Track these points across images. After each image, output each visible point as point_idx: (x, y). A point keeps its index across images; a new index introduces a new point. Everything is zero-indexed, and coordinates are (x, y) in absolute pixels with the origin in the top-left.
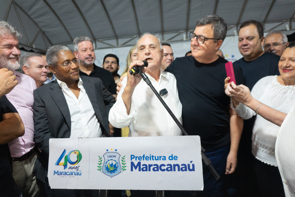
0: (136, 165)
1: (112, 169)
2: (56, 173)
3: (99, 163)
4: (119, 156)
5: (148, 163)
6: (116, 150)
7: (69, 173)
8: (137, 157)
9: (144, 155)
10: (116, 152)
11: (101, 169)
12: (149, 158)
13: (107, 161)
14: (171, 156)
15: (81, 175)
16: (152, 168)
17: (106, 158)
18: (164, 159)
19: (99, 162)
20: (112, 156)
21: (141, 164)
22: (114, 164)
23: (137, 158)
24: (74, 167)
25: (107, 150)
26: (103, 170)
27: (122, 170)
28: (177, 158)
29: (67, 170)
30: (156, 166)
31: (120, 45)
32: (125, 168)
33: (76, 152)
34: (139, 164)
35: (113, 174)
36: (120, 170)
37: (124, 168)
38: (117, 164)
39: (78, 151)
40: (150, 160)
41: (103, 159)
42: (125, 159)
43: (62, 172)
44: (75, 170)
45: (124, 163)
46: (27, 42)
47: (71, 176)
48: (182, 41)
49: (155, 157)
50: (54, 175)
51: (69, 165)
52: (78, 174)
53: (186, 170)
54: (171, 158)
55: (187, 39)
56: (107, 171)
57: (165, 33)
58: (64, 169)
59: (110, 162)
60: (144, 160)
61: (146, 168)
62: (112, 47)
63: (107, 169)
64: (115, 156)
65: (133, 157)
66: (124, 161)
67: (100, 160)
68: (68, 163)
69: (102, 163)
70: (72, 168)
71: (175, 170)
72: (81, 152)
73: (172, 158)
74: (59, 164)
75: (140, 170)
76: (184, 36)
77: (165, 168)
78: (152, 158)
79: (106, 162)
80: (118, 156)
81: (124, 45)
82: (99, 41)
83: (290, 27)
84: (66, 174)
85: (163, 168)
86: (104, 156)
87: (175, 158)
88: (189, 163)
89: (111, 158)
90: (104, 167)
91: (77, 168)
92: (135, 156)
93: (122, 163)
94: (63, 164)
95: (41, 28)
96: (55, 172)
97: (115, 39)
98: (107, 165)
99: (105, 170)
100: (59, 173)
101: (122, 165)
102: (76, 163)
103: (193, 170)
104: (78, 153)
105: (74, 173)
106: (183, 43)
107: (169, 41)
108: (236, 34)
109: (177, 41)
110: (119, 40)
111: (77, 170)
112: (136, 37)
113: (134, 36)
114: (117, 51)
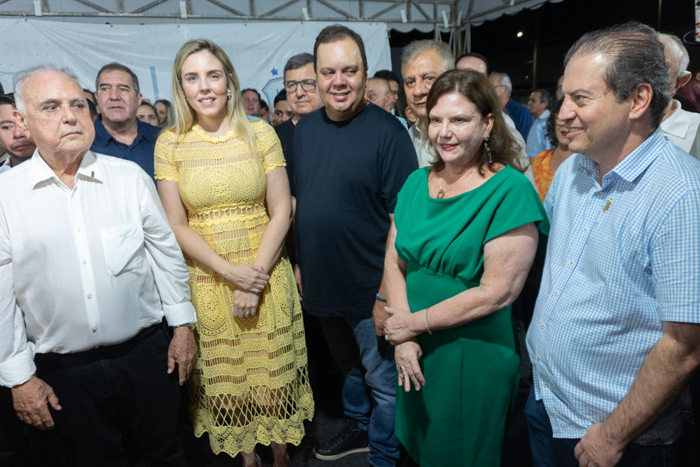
48: (176, 18)
55: (190, 16)
76: (183, 4)
83: (408, 17)
106: (181, 25)
107: (140, 15)
108: (307, 18)
109: (164, 17)
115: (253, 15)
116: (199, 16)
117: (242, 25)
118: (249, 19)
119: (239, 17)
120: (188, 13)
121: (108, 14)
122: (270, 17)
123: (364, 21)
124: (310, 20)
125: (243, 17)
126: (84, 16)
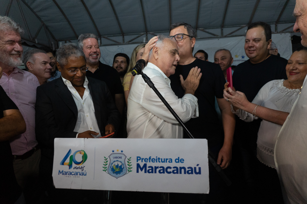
0: (142, 166)
1: (117, 170)
2: (61, 173)
3: (105, 164)
4: (125, 157)
5: (154, 165)
6: (122, 151)
7: (74, 173)
8: (143, 159)
9: (150, 157)
10: (122, 153)
11: (106, 170)
12: (155, 160)
13: (113, 162)
14: (178, 158)
15: (86, 175)
16: (158, 170)
17: (112, 158)
19: (105, 162)
20: (118, 158)
21: (148, 166)
24: (79, 167)
25: (113, 151)
27: (128, 172)
28: (184, 160)
29: (72, 170)
30: (162, 169)
32: (131, 170)
33: (81, 152)
34: (145, 165)
35: (118, 175)
36: (126, 171)
37: (129, 170)
38: (123, 165)
40: (157, 162)
41: (108, 160)
42: (130, 160)
43: (67, 172)
44: (80, 171)
45: (130, 164)
46: (29, 36)
47: (76, 176)
49: (162, 159)
50: (59, 174)
52: (83, 174)
53: (192, 173)
54: (177, 161)
56: (112, 172)
58: (69, 169)
59: (116, 163)
60: (150, 162)
61: (152, 169)
62: (118, 44)
63: (113, 170)
64: (121, 158)
65: (139, 158)
66: (130, 163)
67: (105, 161)
68: (73, 164)
70: (77, 168)
71: (181, 173)
72: (86, 153)
73: (179, 160)
74: (64, 164)
75: (145, 172)
77: (171, 170)
78: (158, 160)
79: (111, 162)
80: (123, 157)
81: (131, 43)
82: (104, 37)
84: (71, 174)
85: (169, 170)
86: (110, 157)
87: (182, 161)
88: (196, 166)
89: (117, 159)
90: (110, 168)
91: (83, 169)
92: (141, 158)
93: (128, 164)
94: (68, 164)
95: (44, 22)
96: (59, 171)
97: (121, 36)
98: (113, 166)
99: (111, 171)
100: (64, 173)
101: (128, 166)
102: (82, 163)
103: (200, 173)
104: (83, 153)
105: (79, 174)
110: (125, 37)
111: (82, 171)
112: (143, 34)
113: (141, 33)
114: (123, 49)
115: (222, 36)
116: (199, 38)
117: (217, 39)
118: (220, 37)
119: (216, 37)
122: (230, 36)
123: (278, 33)
125: (218, 37)
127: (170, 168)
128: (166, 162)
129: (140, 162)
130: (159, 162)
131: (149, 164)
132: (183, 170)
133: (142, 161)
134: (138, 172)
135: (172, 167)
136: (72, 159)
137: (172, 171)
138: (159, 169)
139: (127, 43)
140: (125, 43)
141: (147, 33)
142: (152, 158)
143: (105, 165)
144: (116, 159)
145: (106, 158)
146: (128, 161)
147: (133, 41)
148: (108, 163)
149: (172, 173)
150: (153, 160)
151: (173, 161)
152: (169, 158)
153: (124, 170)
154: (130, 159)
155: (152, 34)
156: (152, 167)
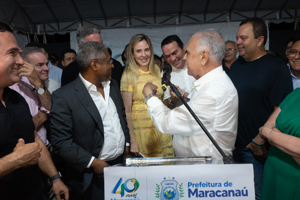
0: (193, 191)
1: (170, 196)
3: (157, 190)
4: (176, 183)
5: (204, 189)
6: (173, 178)
8: (194, 184)
9: (201, 182)
10: (173, 179)
11: (159, 196)
12: (205, 185)
13: (165, 188)
14: (226, 182)
16: (208, 194)
17: (164, 185)
18: (220, 186)
19: (157, 189)
20: (170, 184)
21: (199, 191)
22: (171, 191)
23: (194, 186)
24: (132, 195)
26: (161, 197)
27: (180, 197)
28: (232, 184)
29: (124, 198)
31: (109, 27)
32: (183, 195)
33: (132, 180)
34: (196, 190)
36: (178, 197)
37: (181, 195)
38: (175, 191)
39: (135, 180)
40: (207, 186)
41: (160, 186)
44: (132, 198)
45: (182, 190)
48: (174, 25)
49: (212, 184)
51: (126, 193)
53: (240, 195)
55: (180, 23)
56: (165, 198)
57: (157, 15)
58: (122, 197)
59: (168, 190)
60: (200, 187)
61: (203, 194)
63: (165, 196)
64: (172, 184)
65: (190, 184)
66: (182, 188)
67: (157, 188)
68: (125, 192)
69: (159, 191)
70: (129, 195)
71: (230, 196)
72: (138, 181)
73: (227, 184)
74: (116, 192)
75: (197, 196)
76: (177, 19)
78: (208, 185)
79: (163, 189)
80: (175, 184)
81: (114, 27)
82: (86, 21)
83: (280, 16)
85: (219, 194)
86: (162, 184)
87: (230, 184)
88: (243, 189)
89: (169, 186)
90: (162, 194)
91: (135, 196)
92: (192, 183)
93: (180, 190)
94: (119, 192)
95: (20, 4)
96: (112, 199)
97: (103, 19)
98: (165, 193)
99: (163, 197)
101: (179, 192)
102: (134, 191)
103: (247, 195)
104: (135, 181)
106: (176, 27)
107: (161, 24)
108: (229, 20)
109: (170, 25)
110: (108, 21)
111: (135, 198)
112: (127, 18)
113: (124, 17)
114: (106, 33)
115: (205, 21)
116: (183, 23)
117: (200, 25)
118: (203, 23)
119: (199, 22)
120: (179, 22)
121: (150, 25)
122: (212, 21)
124: (230, 22)
125: (201, 22)
126: (142, 26)
127: (220, 191)
128: (216, 186)
129: (191, 187)
130: (209, 186)
131: (200, 189)
132: (231, 193)
133: (193, 187)
134: (189, 196)
135: (221, 191)
136: (124, 188)
137: (221, 195)
138: (210, 193)
139: (110, 27)
140: (108, 27)
141: (130, 17)
142: (202, 183)
143: (158, 192)
144: (167, 186)
145: (158, 185)
146: (180, 187)
147: (116, 26)
148: (160, 189)
149: (222, 196)
150: (204, 185)
151: (223, 185)
152: (218, 183)
153: (176, 195)
154: (181, 185)
155: (136, 19)
156: (203, 192)
